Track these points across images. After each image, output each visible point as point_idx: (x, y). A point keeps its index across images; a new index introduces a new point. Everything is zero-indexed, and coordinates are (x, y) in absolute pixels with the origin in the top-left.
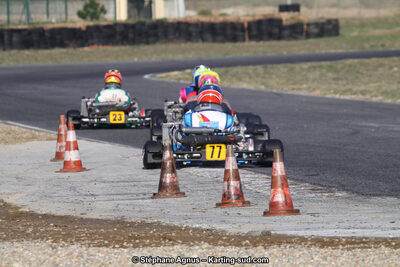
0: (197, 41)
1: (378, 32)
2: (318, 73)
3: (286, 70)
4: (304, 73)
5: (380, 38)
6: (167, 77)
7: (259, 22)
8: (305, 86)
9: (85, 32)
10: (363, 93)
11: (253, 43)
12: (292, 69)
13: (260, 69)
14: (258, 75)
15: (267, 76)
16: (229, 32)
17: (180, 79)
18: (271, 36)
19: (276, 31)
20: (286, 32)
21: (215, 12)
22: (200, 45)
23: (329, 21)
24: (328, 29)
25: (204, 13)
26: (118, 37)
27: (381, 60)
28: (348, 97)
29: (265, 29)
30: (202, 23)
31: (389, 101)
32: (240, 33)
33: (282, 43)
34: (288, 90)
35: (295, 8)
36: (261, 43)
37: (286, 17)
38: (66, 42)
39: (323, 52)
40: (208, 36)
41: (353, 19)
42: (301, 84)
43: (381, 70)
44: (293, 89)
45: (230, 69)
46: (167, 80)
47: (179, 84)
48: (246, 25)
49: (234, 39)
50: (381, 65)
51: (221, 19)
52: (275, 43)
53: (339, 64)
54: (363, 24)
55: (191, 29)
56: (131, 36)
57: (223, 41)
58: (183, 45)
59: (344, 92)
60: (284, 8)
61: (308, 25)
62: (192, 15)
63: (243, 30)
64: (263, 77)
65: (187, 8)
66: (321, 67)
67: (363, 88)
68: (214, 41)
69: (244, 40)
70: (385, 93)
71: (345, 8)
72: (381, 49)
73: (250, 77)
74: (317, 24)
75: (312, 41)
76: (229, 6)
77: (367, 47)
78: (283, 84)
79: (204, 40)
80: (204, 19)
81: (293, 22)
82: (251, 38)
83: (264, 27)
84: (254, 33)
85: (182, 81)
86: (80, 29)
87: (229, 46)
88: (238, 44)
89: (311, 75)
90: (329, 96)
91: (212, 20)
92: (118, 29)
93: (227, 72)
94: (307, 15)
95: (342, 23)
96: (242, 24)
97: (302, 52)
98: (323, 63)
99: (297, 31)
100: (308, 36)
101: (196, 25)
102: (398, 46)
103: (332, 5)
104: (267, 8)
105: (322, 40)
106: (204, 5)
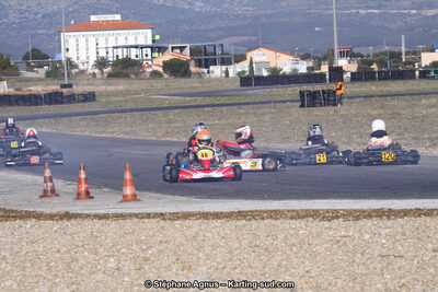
1: (117, 99)
2: (85, 123)
5: (119, 102)
7: (50, 94)
10: (112, 133)
18: (57, 102)
21: (24, 89)
22: (17, 107)
23: (90, 93)
24: (90, 97)
25: (18, 90)
28: (103, 135)
29: (53, 98)
31: (127, 137)
33: (64, 106)
34: (69, 132)
35: (70, 86)
37: (65, 91)
39: (87, 110)
41: (103, 92)
43: (121, 120)
49: (37, 104)
50: (121, 117)
51: (28, 93)
52: (60, 106)
53: (97, 117)
54: (108, 94)
58: (7, 108)
59: (101, 133)
60: (63, 86)
62: (11, 91)
65: (8, 87)
66: (87, 119)
67: (112, 130)
70: (124, 133)
71: (98, 85)
72: (120, 108)
74: (83, 95)
75: (80, 104)
76: (32, 86)
77: (112, 107)
80: (18, 93)
81: (69, 94)
82: (46, 103)
87: (33, 108)
89: (81, 123)
90: (93, 135)
91: (24, 94)
94: (78, 89)
95: (97, 94)
97: (76, 111)
98: (88, 117)
99: (72, 99)
100: (78, 102)
101: (14, 96)
102: (129, 106)
103: (91, 85)
104: (54, 87)
105: (86, 104)
106: (18, 85)
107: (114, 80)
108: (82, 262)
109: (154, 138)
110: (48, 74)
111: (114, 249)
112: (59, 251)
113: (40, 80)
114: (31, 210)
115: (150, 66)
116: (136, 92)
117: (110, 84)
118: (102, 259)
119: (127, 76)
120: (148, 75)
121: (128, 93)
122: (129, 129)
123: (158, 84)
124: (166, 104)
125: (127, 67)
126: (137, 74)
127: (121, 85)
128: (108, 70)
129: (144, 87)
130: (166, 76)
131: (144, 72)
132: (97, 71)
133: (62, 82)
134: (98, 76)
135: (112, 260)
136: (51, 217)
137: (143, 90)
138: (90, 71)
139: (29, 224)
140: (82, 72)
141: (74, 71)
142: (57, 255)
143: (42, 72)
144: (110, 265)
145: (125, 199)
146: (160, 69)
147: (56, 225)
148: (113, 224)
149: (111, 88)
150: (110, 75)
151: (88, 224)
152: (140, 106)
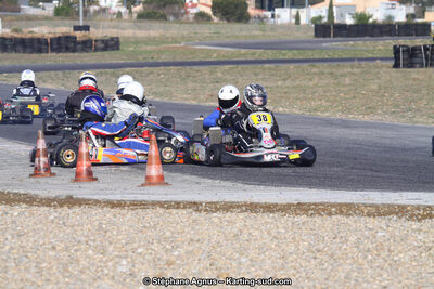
0: (11, 52)
1: (148, 48)
5: (150, 52)
7: (59, 38)
11: (54, 54)
13: (60, 73)
14: (58, 79)
15: (65, 79)
16: (36, 45)
18: (68, 49)
19: (72, 45)
20: (79, 46)
21: (25, 30)
22: (14, 55)
23: (112, 39)
24: (111, 44)
25: (16, 31)
27: (151, 69)
29: (63, 44)
30: (15, 38)
31: (158, 99)
32: (44, 47)
33: (76, 54)
35: (86, 28)
36: (60, 54)
37: (79, 34)
39: (108, 62)
40: (19, 48)
41: (130, 38)
43: (151, 76)
48: (49, 41)
49: (40, 51)
50: (152, 73)
51: (29, 36)
52: (71, 54)
54: (137, 42)
55: (7, 42)
57: (31, 53)
60: (77, 28)
61: (96, 41)
62: (7, 32)
63: (47, 44)
64: (63, 80)
65: (3, 27)
66: (106, 73)
68: (24, 52)
69: (47, 52)
70: (155, 94)
71: (123, 29)
72: (151, 61)
73: (53, 80)
74: (103, 41)
75: (98, 53)
76: (36, 26)
77: (141, 59)
79: (16, 51)
80: (16, 35)
81: (84, 39)
82: (53, 50)
83: (63, 42)
84: (55, 46)
87: (35, 56)
88: (43, 55)
91: (23, 36)
94: (96, 33)
95: (121, 40)
96: (46, 40)
97: (92, 62)
98: (108, 70)
99: (87, 45)
100: (96, 50)
101: (11, 39)
102: (164, 58)
103: (114, 28)
104: (64, 29)
105: (106, 53)
106: (17, 25)
107: (145, 23)
108: (83, 263)
109: (194, 103)
110: (58, 12)
111: (129, 247)
112: (54, 248)
113: (46, 18)
114: (22, 191)
115: (194, 6)
116: (175, 40)
117: (140, 28)
118: (111, 260)
119: (164, 18)
120: (191, 17)
121: (163, 40)
122: (162, 89)
123: (205, 30)
124: (214, 57)
125: (164, 6)
126: (176, 16)
127: (155, 30)
128: (138, 8)
129: (185, 33)
130: (216, 19)
131: (187, 13)
132: (123, 10)
133: (76, 23)
134: (125, 17)
135: (124, 262)
136: (48, 202)
137: (183, 37)
138: (115, 9)
139: (17, 210)
140: (104, 10)
141: (93, 8)
142: (52, 253)
143: (49, 9)
144: (120, 269)
145: (149, 181)
146: (209, 11)
147: (53, 213)
148: (129, 214)
149: (141, 34)
150: (141, 16)
151: (96, 212)
152: (178, 59)
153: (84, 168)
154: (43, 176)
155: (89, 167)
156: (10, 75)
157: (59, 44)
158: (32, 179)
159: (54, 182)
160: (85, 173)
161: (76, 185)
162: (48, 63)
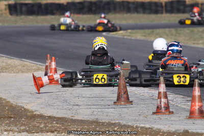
0: (134, 13)
3: (188, 31)
4: (200, 34)
6: (116, 34)
8: (201, 42)
9: (66, 6)
11: (168, 15)
12: (192, 31)
13: (173, 30)
14: (172, 35)
15: (177, 35)
16: (153, 8)
17: (124, 36)
19: (182, 7)
20: (188, 9)
26: (86, 10)
30: (137, 2)
32: (160, 9)
36: (173, 15)
38: (55, 12)
40: (140, 10)
42: (199, 41)
44: (194, 43)
45: (154, 30)
46: (116, 36)
47: (124, 38)
48: (164, 4)
55: (131, 5)
56: (94, 9)
57: (150, 13)
61: (202, 4)
63: (162, 7)
64: (175, 36)
68: (144, 13)
69: (162, 13)
73: (167, 35)
78: (188, 40)
79: (138, 12)
83: (175, 5)
84: (169, 8)
85: (125, 37)
86: (63, 4)
88: (159, 15)
92: (86, 4)
93: (153, 32)
96: (161, 3)
153: (197, 108)
154: (164, 113)
155: (201, 107)
156: (134, 31)
157: (172, 7)
158: (155, 116)
159: (173, 119)
160: (197, 111)
161: (191, 121)
162: (163, 22)
